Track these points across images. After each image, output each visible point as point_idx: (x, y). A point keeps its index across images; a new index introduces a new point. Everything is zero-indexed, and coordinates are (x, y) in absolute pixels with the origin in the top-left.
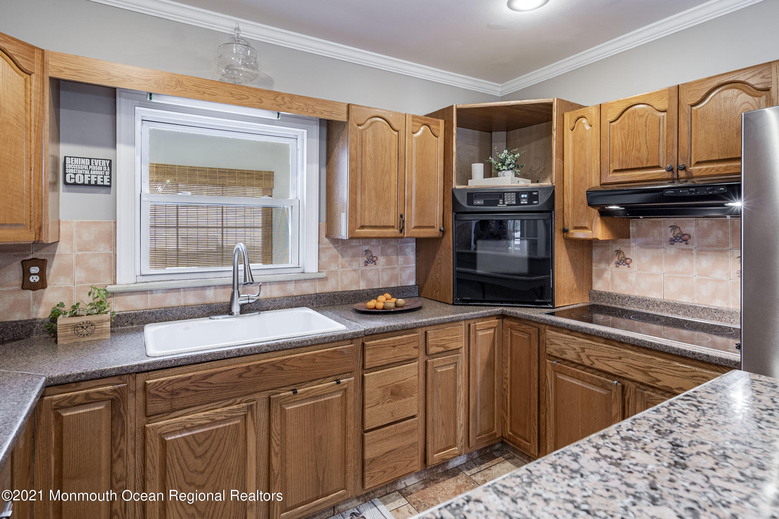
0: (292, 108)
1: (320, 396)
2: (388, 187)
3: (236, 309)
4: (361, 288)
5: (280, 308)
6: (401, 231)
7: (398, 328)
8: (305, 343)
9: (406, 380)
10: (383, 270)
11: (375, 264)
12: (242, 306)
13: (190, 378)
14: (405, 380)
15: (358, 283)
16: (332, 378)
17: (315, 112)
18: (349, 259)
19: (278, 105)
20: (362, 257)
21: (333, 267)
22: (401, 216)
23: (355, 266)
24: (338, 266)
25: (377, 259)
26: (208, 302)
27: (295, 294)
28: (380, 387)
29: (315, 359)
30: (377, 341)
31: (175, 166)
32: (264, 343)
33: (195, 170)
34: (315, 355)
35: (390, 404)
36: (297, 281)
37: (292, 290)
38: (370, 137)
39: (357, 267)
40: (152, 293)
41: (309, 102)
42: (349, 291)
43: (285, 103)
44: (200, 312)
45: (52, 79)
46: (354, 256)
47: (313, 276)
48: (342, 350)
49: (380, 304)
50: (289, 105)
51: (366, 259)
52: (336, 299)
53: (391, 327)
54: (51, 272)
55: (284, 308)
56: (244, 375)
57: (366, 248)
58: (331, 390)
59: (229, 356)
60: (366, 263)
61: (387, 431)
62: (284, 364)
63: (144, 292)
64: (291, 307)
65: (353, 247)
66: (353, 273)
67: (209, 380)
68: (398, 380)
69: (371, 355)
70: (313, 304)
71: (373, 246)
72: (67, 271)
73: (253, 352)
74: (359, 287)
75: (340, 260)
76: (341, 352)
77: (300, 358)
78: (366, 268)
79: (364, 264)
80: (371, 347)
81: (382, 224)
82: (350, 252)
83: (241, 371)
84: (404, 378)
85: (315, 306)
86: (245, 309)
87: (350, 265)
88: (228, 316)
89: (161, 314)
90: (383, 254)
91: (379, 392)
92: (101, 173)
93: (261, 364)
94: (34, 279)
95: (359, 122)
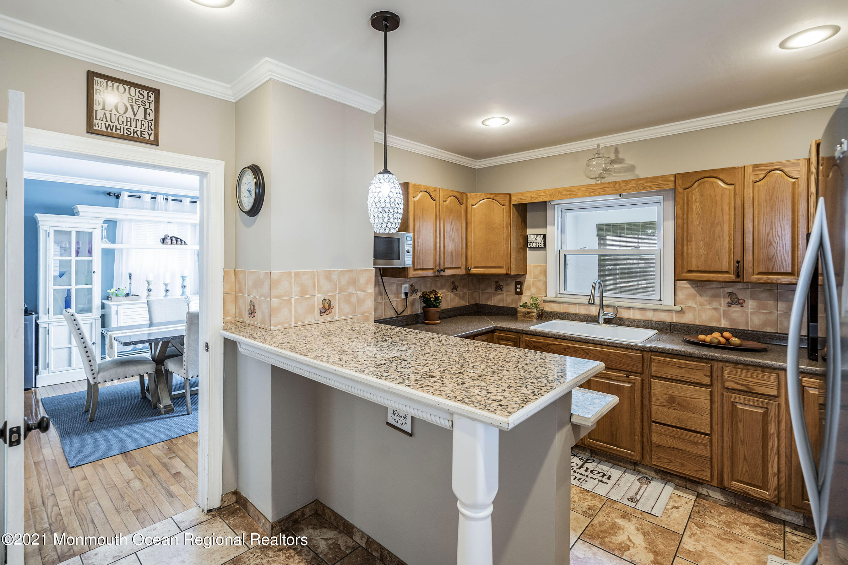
0: (626, 189)
1: (615, 380)
2: (719, 237)
3: (601, 320)
4: (723, 326)
5: (638, 327)
6: (738, 276)
7: (683, 354)
8: (603, 343)
9: (695, 400)
10: (752, 313)
11: (742, 306)
12: (605, 319)
13: (542, 342)
14: (694, 398)
15: (719, 321)
16: (625, 373)
18: (708, 298)
19: (616, 190)
20: (724, 298)
21: (690, 304)
22: (738, 262)
23: (715, 305)
24: (696, 303)
25: (744, 301)
26: (592, 314)
27: (653, 320)
28: (666, 394)
29: (610, 355)
30: (663, 358)
31: (632, 223)
32: (578, 336)
33: (647, 224)
34: (611, 352)
35: (676, 411)
36: (655, 310)
37: (651, 316)
38: (697, 196)
39: (718, 307)
40: (563, 304)
41: (640, 182)
42: (706, 326)
43: (621, 187)
44: (585, 319)
45: (514, 205)
46: (714, 296)
47: (668, 308)
48: (632, 356)
49: (708, 338)
50: (624, 188)
51: (729, 301)
52: (691, 330)
53: (676, 351)
54: (524, 287)
55: (642, 328)
56: (567, 350)
57: (730, 290)
58: (622, 379)
59: (559, 337)
60: (729, 305)
61: (674, 432)
62: (589, 351)
63: (559, 302)
64: (647, 328)
65: (712, 288)
66: (713, 311)
67: (550, 346)
68: (686, 396)
69: (656, 366)
70: (667, 330)
71: (738, 289)
72: (529, 288)
73: (571, 339)
74: (721, 325)
75: (698, 298)
76: (630, 357)
77: (600, 351)
78: (729, 308)
79: (726, 305)
80: (657, 361)
81: (712, 270)
82: (710, 292)
83: (565, 347)
84: (693, 397)
85: (668, 331)
86: (608, 321)
87: (709, 304)
88: (597, 324)
89: (565, 315)
90: (752, 297)
91: (665, 397)
92: (540, 241)
93: (576, 347)
94: (519, 290)
95: (685, 187)
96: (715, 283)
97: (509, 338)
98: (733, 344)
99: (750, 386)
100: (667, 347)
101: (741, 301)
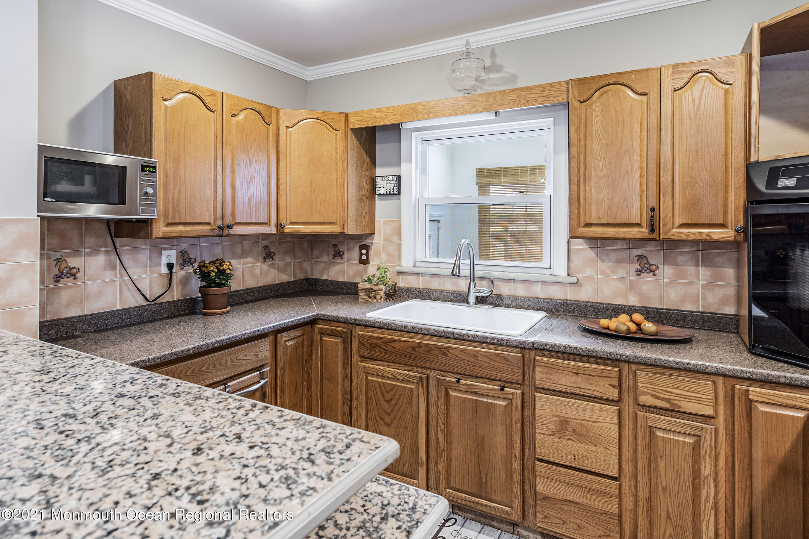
0: (503, 104)
1: (484, 396)
2: (627, 172)
3: (472, 300)
4: (630, 304)
5: (521, 307)
6: (652, 231)
7: (580, 352)
8: (467, 337)
9: (597, 424)
10: (668, 284)
11: (654, 275)
12: (477, 297)
13: (381, 338)
14: (595, 422)
15: (626, 297)
16: (499, 383)
17: (528, 101)
18: (610, 264)
19: (490, 106)
20: (632, 263)
21: (589, 272)
22: (653, 210)
23: (621, 273)
24: (596, 271)
25: (658, 268)
26: (461, 290)
27: (541, 297)
28: (556, 416)
29: (477, 357)
30: (552, 360)
32: (433, 327)
33: (536, 169)
34: (477, 352)
35: (570, 443)
36: (544, 283)
37: (538, 291)
38: (598, 113)
39: (625, 276)
40: (422, 276)
41: (522, 93)
42: (609, 304)
43: (497, 101)
44: (452, 297)
45: (352, 129)
46: (619, 261)
47: (560, 280)
48: (508, 357)
49: (613, 324)
50: (501, 102)
51: (639, 267)
52: (589, 310)
53: (570, 347)
54: (372, 253)
55: (526, 308)
56: (416, 349)
57: (639, 252)
58: (495, 393)
59: (406, 330)
60: (639, 272)
61: (566, 474)
62: (448, 351)
63: (418, 274)
64: (533, 309)
65: (617, 250)
66: (618, 282)
67: (393, 344)
68: (583, 418)
69: (541, 372)
70: (558, 311)
71: (651, 250)
72: (378, 255)
73: (423, 332)
74: (628, 302)
75: (599, 264)
76: (505, 358)
77: (463, 351)
78: (639, 278)
79: (635, 274)
80: (543, 364)
81: (618, 222)
82: (614, 256)
83: (414, 345)
84: (595, 420)
85: (561, 313)
86: (481, 301)
87: (613, 272)
88: (466, 304)
89: (426, 293)
90: (668, 261)
91: (555, 420)
92: (392, 185)
93: (430, 344)
94: (364, 257)
95: (582, 99)
96: (620, 242)
97: (336, 333)
98: (646, 332)
99: (675, 402)
100: (557, 342)
101: (654, 267)
